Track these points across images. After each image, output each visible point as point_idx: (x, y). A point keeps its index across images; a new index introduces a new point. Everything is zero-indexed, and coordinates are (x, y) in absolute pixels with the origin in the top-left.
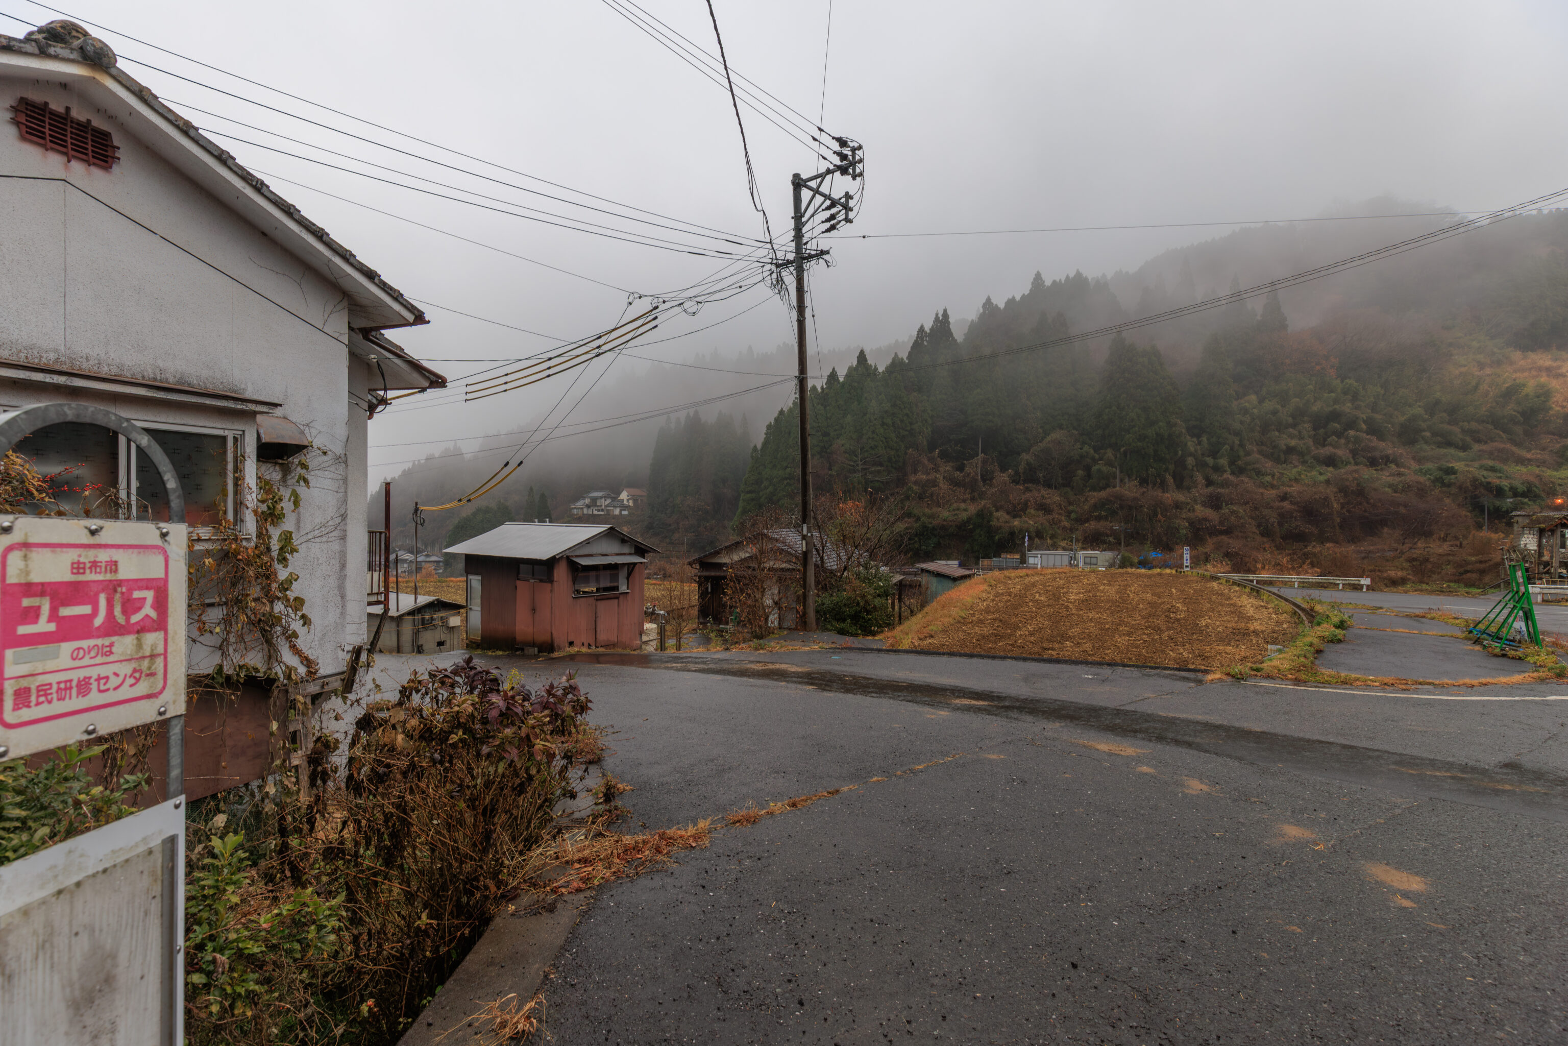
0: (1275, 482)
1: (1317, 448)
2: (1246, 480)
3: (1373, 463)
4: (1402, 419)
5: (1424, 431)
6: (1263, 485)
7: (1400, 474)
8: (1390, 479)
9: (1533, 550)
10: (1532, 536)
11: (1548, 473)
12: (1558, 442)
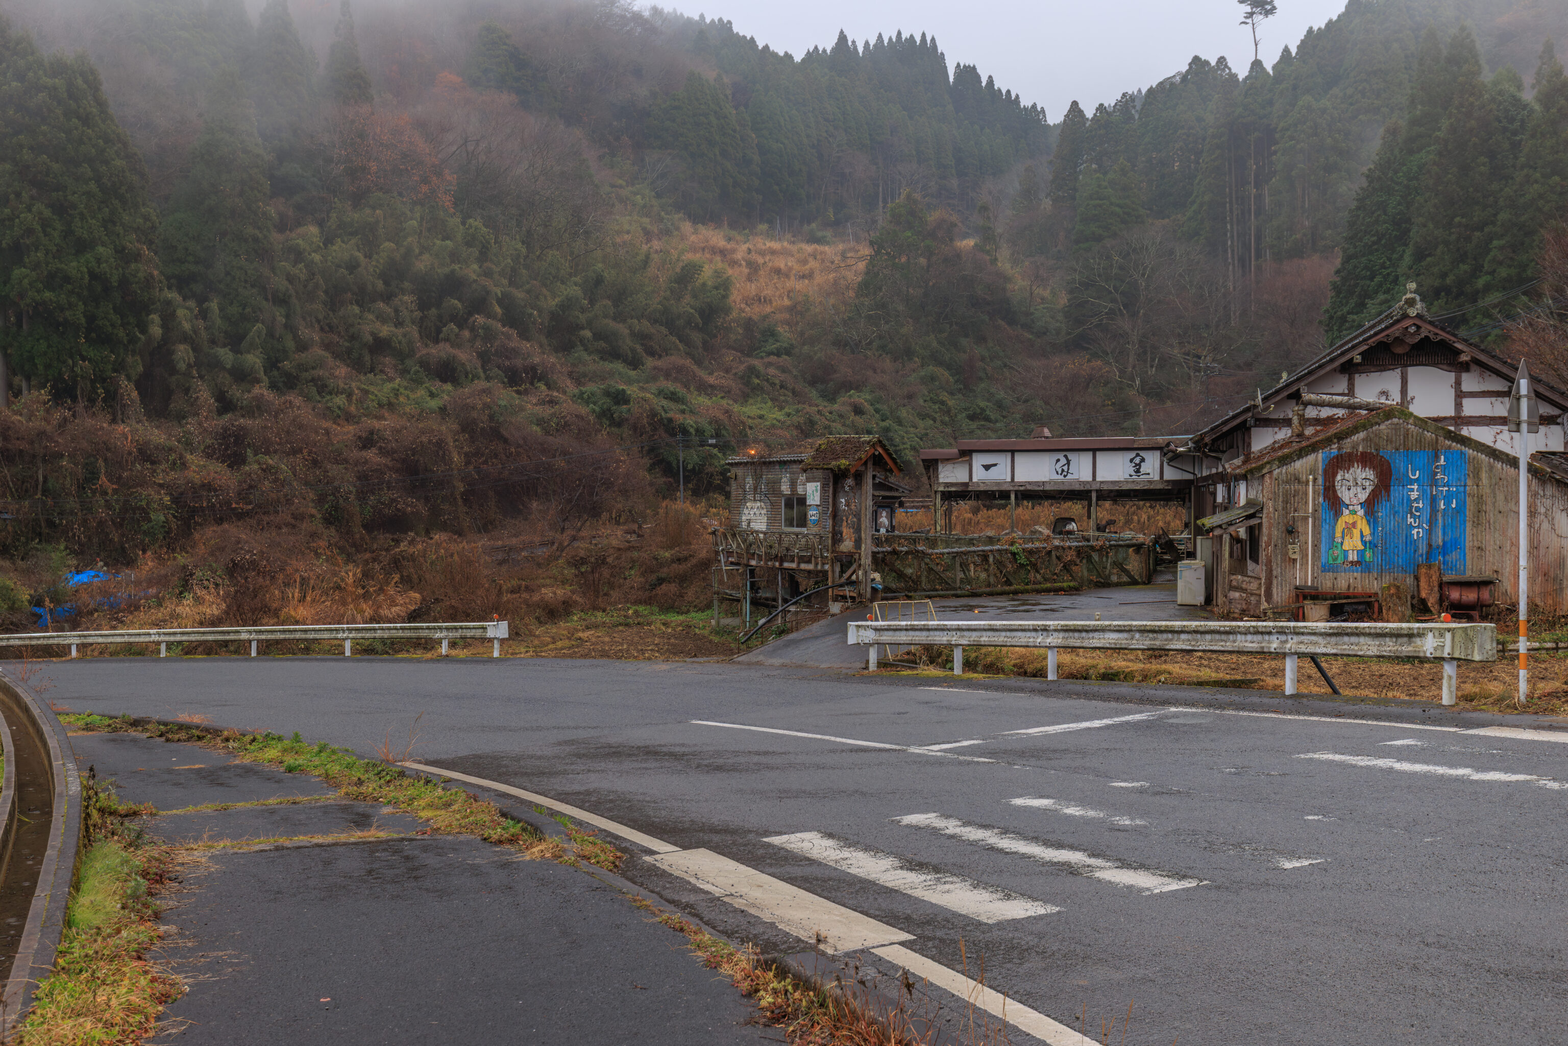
0: (353, 409)
1: (427, 345)
2: (298, 401)
3: (513, 378)
4: (552, 303)
5: (583, 328)
6: (328, 413)
7: (552, 402)
8: (538, 410)
9: (762, 532)
10: (758, 504)
11: (736, 408)
12: (741, 362)
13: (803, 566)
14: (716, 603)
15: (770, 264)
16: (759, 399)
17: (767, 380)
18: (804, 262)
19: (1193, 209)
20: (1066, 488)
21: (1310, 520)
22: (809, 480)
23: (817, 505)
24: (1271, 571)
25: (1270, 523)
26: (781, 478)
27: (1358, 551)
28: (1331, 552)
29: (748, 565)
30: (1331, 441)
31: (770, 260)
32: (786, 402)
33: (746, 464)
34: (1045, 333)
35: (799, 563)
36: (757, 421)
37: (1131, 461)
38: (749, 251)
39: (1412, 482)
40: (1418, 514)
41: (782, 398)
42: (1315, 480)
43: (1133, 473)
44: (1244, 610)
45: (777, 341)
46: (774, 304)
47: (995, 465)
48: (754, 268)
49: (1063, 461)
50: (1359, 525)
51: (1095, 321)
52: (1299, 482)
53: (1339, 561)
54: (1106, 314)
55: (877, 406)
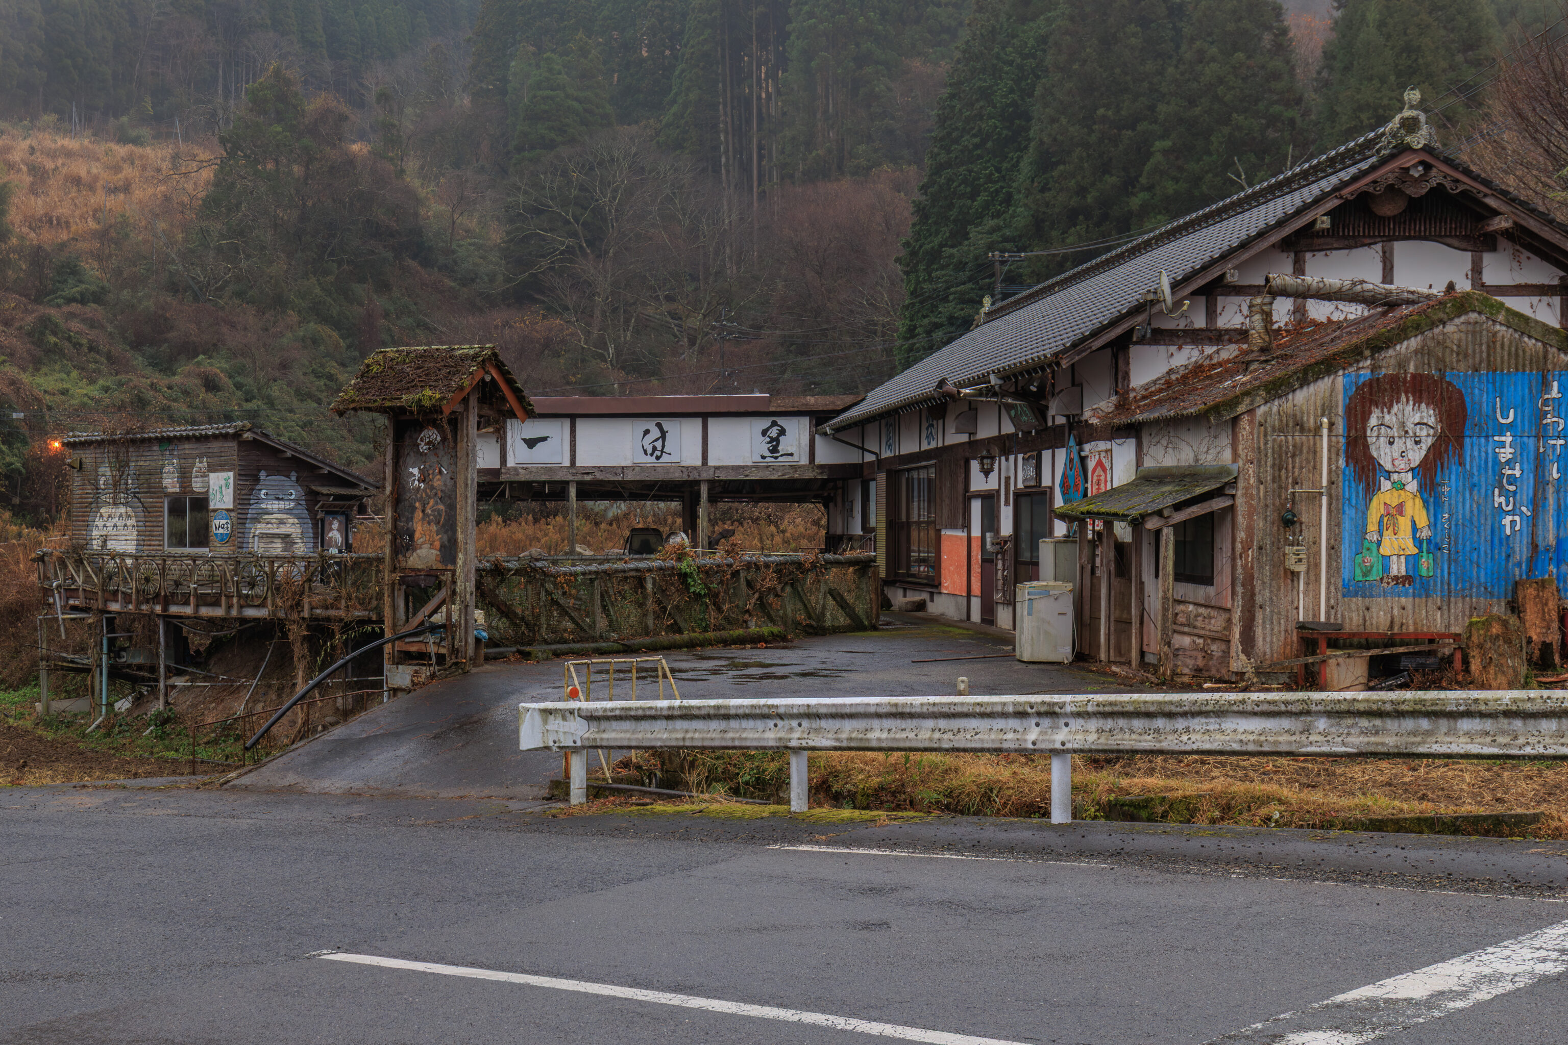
9: (130, 556)
10: (122, 510)
11: (25, 378)
12: (26, 311)
13: (205, 611)
14: (43, 675)
15: (64, 171)
16: (57, 367)
17: (69, 339)
18: (117, 169)
19: (672, 111)
20: (660, 476)
21: (1324, 499)
22: (212, 468)
23: (228, 510)
24: (1253, 595)
25: (1251, 506)
26: (163, 466)
27: (1407, 557)
28: (1359, 559)
29: (105, 611)
30: (1361, 354)
31: (63, 164)
32: (99, 372)
33: (101, 443)
34: (473, 280)
35: (197, 606)
36: (60, 398)
37: (764, 433)
38: (32, 150)
39: (1502, 430)
40: (1512, 488)
41: (92, 366)
42: (1331, 424)
43: (767, 454)
44: (1199, 670)
45: (81, 282)
46: (73, 228)
47: (544, 439)
48: (39, 175)
49: (655, 433)
50: (1409, 509)
51: (545, 263)
52: (1302, 430)
53: (1374, 576)
54: (562, 253)
55: (238, 379)
